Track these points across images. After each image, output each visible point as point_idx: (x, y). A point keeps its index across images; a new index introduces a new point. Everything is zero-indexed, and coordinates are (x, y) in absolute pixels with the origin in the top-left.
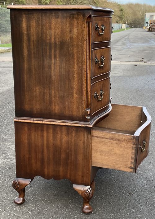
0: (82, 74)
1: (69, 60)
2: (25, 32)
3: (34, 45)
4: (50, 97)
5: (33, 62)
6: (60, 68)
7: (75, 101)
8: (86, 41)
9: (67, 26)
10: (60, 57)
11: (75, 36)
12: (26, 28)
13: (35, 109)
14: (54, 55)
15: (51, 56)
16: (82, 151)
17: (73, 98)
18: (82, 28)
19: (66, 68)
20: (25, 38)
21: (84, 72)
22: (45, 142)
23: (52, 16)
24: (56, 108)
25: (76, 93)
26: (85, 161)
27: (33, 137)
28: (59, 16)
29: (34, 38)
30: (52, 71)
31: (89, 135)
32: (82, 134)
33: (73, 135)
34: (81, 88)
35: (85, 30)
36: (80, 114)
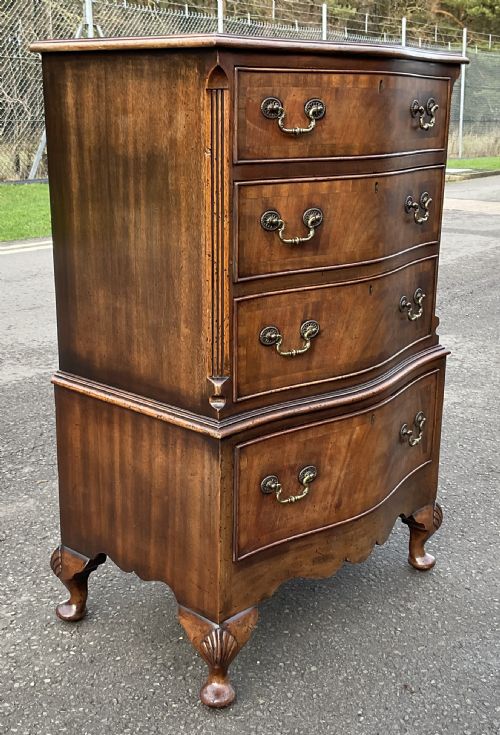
0: (199, 260)
1: (169, 212)
2: (72, 121)
3: (91, 161)
4: (127, 325)
5: (90, 213)
6: (149, 237)
7: (184, 345)
8: (208, 155)
9: (163, 103)
10: (147, 202)
11: (179, 136)
12: (74, 110)
13: (97, 355)
14: (136, 195)
15: (128, 198)
16: (198, 508)
17: (179, 337)
18: (198, 109)
19: (161, 239)
20: (73, 138)
21: (203, 255)
22: (117, 459)
23: (128, 70)
24: (142, 362)
25: (186, 321)
26: (207, 541)
27: (91, 439)
28: (142, 71)
29: (90, 141)
30: (132, 245)
31: (216, 462)
32: (199, 456)
33: (178, 451)
34: (198, 308)
35: (206, 116)
36: (197, 390)
